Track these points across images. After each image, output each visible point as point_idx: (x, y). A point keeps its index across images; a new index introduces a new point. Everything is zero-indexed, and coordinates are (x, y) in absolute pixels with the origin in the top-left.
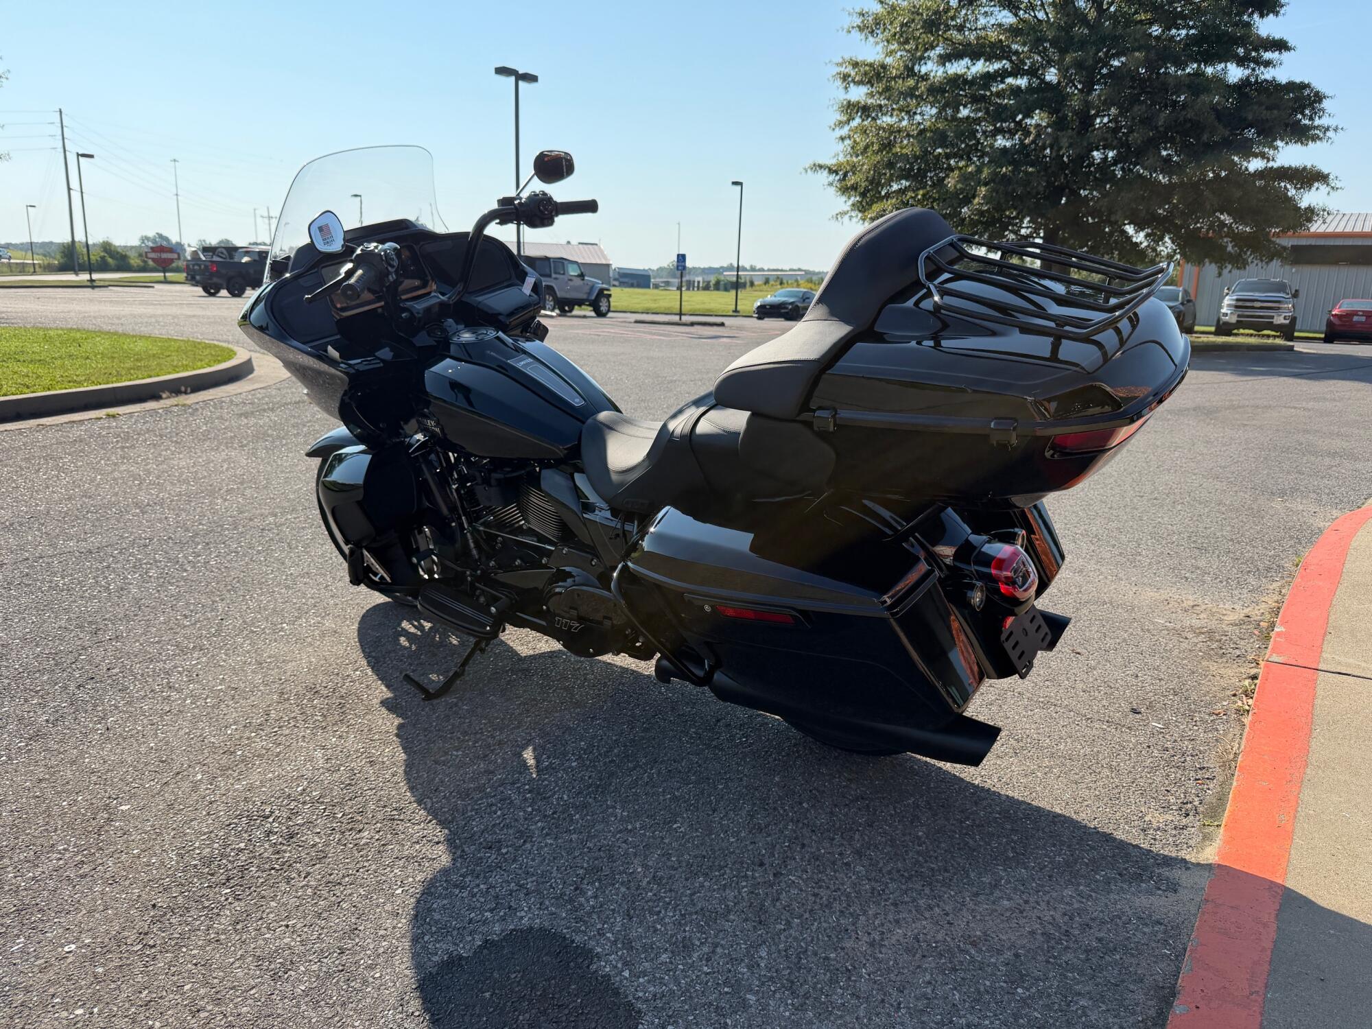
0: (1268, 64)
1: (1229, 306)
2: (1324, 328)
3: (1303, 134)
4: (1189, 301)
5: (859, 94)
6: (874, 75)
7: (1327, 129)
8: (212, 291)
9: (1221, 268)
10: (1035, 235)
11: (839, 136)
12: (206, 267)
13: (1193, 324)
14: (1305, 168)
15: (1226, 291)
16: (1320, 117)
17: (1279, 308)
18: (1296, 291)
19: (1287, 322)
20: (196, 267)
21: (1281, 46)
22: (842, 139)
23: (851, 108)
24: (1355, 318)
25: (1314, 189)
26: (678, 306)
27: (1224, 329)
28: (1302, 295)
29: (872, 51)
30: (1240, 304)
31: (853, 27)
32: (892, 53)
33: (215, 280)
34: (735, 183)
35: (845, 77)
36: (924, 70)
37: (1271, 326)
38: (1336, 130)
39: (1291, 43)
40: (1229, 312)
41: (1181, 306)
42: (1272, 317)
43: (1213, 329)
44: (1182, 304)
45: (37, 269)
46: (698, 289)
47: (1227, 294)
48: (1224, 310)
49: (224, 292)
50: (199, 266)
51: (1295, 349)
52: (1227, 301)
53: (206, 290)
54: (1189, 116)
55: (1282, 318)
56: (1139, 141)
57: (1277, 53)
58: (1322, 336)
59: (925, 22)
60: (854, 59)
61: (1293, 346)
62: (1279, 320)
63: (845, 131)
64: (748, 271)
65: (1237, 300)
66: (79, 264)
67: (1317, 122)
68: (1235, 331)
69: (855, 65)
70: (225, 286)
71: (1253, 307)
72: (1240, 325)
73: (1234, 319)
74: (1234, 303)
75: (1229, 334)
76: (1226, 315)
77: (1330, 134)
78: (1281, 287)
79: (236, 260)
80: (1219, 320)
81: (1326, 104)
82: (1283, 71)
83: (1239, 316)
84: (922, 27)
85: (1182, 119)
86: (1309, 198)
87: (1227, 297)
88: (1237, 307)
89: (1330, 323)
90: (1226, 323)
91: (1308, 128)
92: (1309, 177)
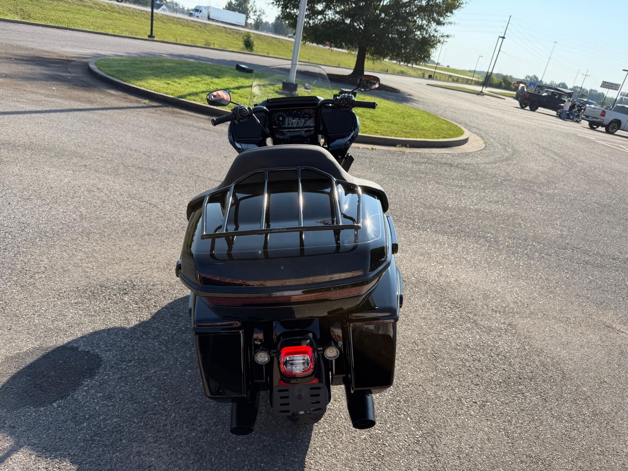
8: (523, 106)
12: (525, 94)
20: (521, 94)
33: (526, 101)
45: (464, 81)
49: (528, 108)
50: (522, 93)
53: (521, 105)
66: (490, 83)
70: (529, 105)
79: (541, 94)
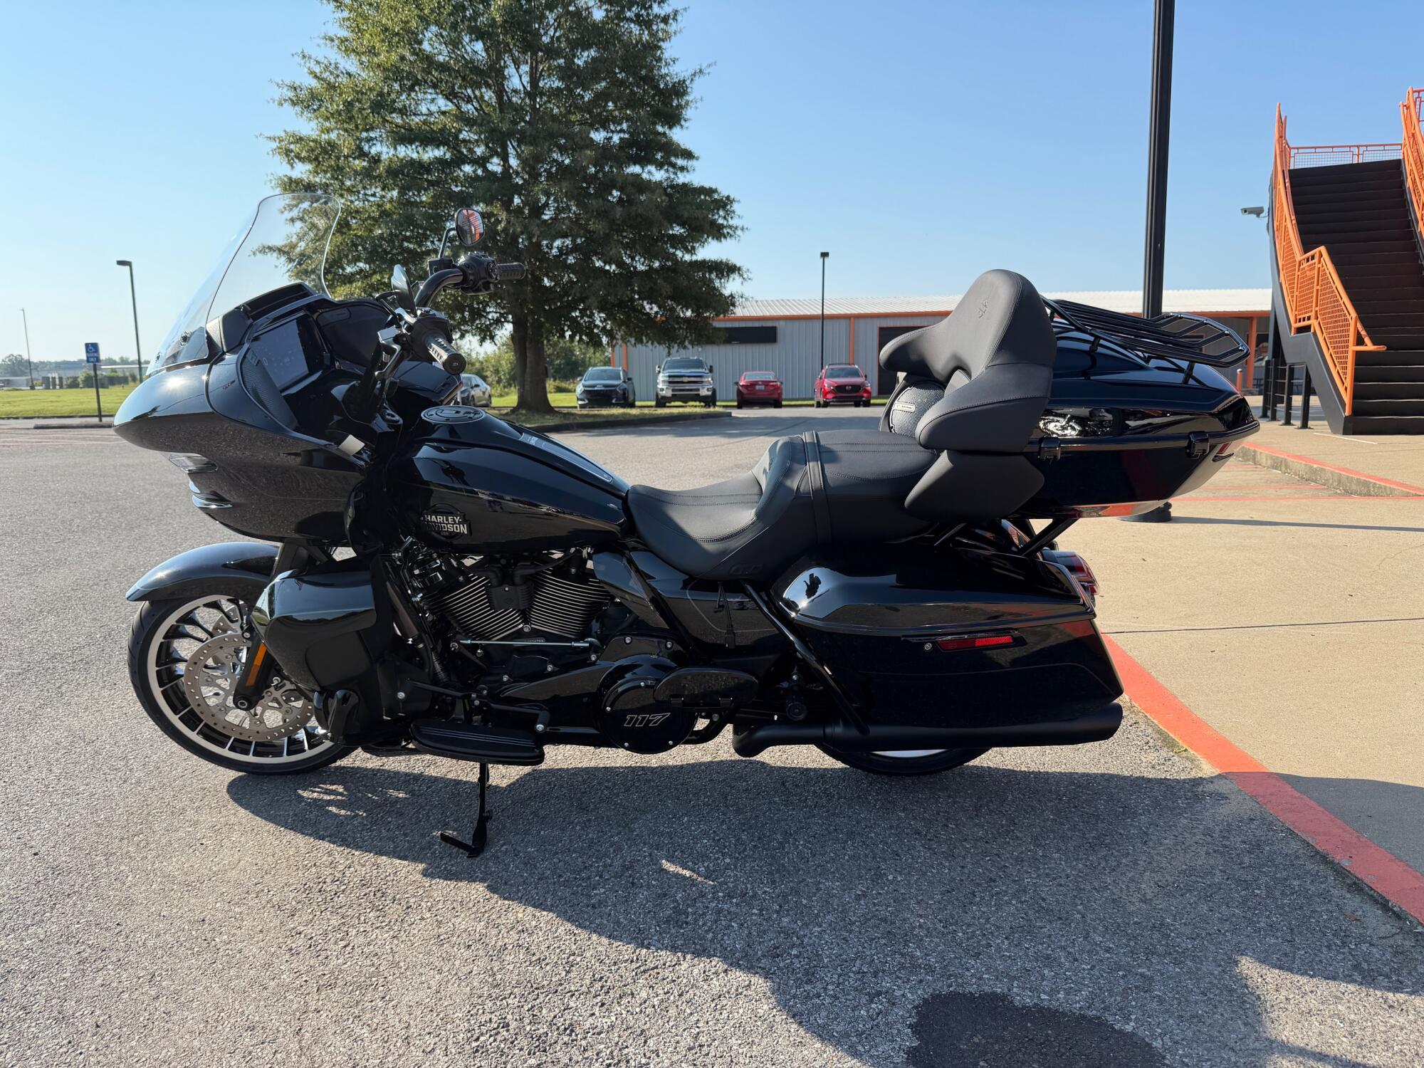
0: (682, 169)
1: (664, 381)
2: (736, 398)
3: (718, 232)
4: (629, 379)
5: (302, 171)
6: (320, 153)
7: (736, 228)
9: (669, 348)
10: (503, 320)
11: (289, 218)
13: (634, 401)
14: (721, 262)
15: (657, 369)
16: (732, 218)
17: (702, 382)
18: (711, 367)
19: (710, 393)
21: (688, 155)
22: (292, 220)
23: (291, 185)
24: (757, 387)
25: (731, 279)
26: (96, 406)
27: (661, 402)
28: (716, 369)
29: (308, 127)
30: (671, 380)
31: (285, 100)
32: (328, 131)
34: (121, 263)
35: (287, 152)
36: (374, 151)
37: (697, 398)
38: (742, 229)
39: (696, 152)
40: (665, 387)
41: (624, 385)
42: (698, 390)
43: (653, 403)
44: (624, 382)
46: (61, 387)
47: (659, 372)
48: (660, 386)
51: (733, 415)
52: (662, 378)
54: (639, 211)
55: (705, 390)
56: (601, 233)
57: (686, 161)
58: (735, 404)
59: (372, 102)
60: (297, 134)
61: (730, 413)
62: (704, 392)
63: (295, 213)
64: (118, 364)
65: (670, 376)
67: (731, 222)
68: (668, 404)
69: (300, 140)
71: (682, 382)
72: (674, 398)
73: (669, 393)
74: (667, 379)
75: (664, 406)
76: (662, 390)
77: (739, 232)
78: (699, 364)
80: (657, 395)
81: (735, 207)
82: (696, 176)
83: (673, 390)
84: (371, 107)
85: (634, 213)
86: (730, 287)
87: (661, 375)
88: (670, 382)
89: (739, 392)
90: (664, 397)
91: (722, 226)
92: (725, 269)
